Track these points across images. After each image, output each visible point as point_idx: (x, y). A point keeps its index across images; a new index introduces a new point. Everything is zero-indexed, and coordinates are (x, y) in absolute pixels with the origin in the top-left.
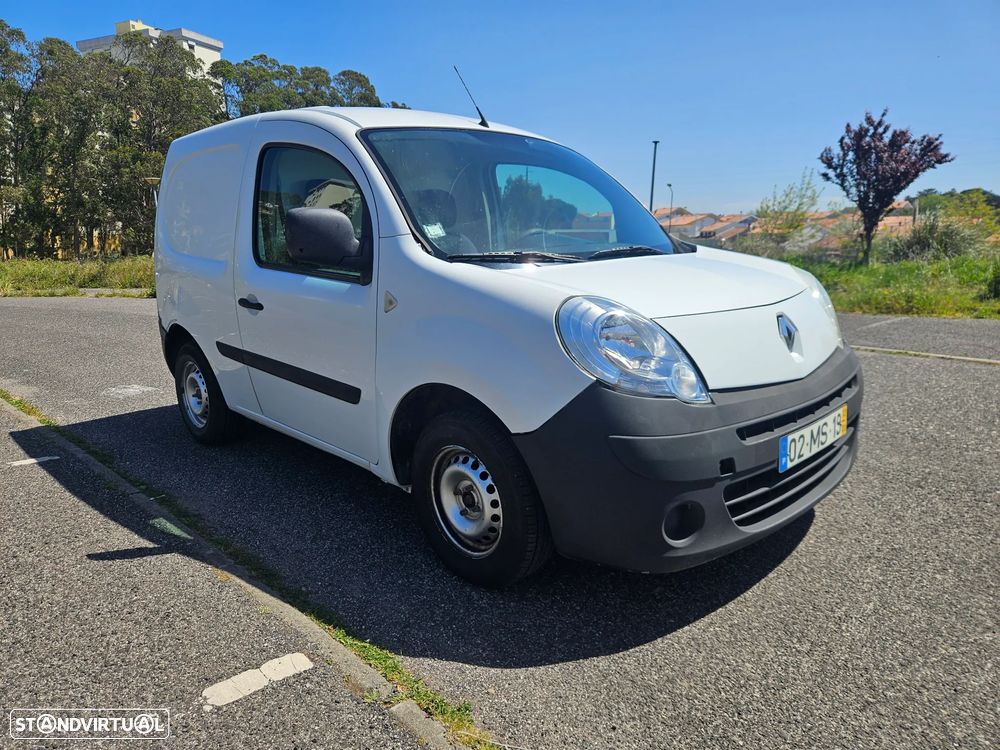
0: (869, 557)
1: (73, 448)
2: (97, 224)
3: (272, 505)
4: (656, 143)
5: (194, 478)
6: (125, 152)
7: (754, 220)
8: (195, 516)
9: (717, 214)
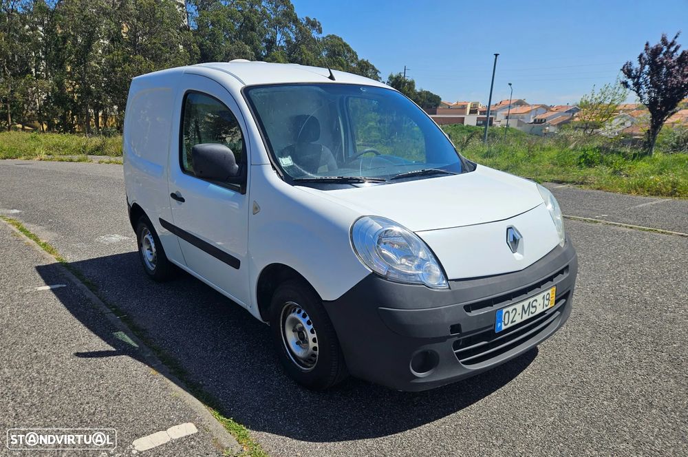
0: (563, 386)
1: (75, 279)
2: (101, 107)
3: (191, 326)
4: (496, 55)
5: (146, 304)
6: (118, 55)
7: (578, 110)
8: (143, 330)
9: (549, 105)
